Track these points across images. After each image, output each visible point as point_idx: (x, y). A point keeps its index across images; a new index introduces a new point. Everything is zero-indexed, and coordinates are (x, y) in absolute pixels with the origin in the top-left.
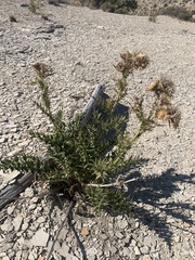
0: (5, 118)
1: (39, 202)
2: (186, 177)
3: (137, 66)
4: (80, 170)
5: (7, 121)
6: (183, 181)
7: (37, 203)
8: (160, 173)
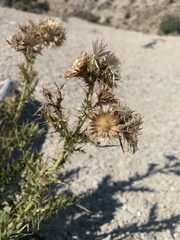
2: (124, 184)
3: (48, 41)
6: (123, 191)
8: (95, 185)
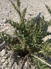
0: (3, 18)
1: (7, 58)
4: (30, 46)
5: (3, 19)
7: (6, 59)
